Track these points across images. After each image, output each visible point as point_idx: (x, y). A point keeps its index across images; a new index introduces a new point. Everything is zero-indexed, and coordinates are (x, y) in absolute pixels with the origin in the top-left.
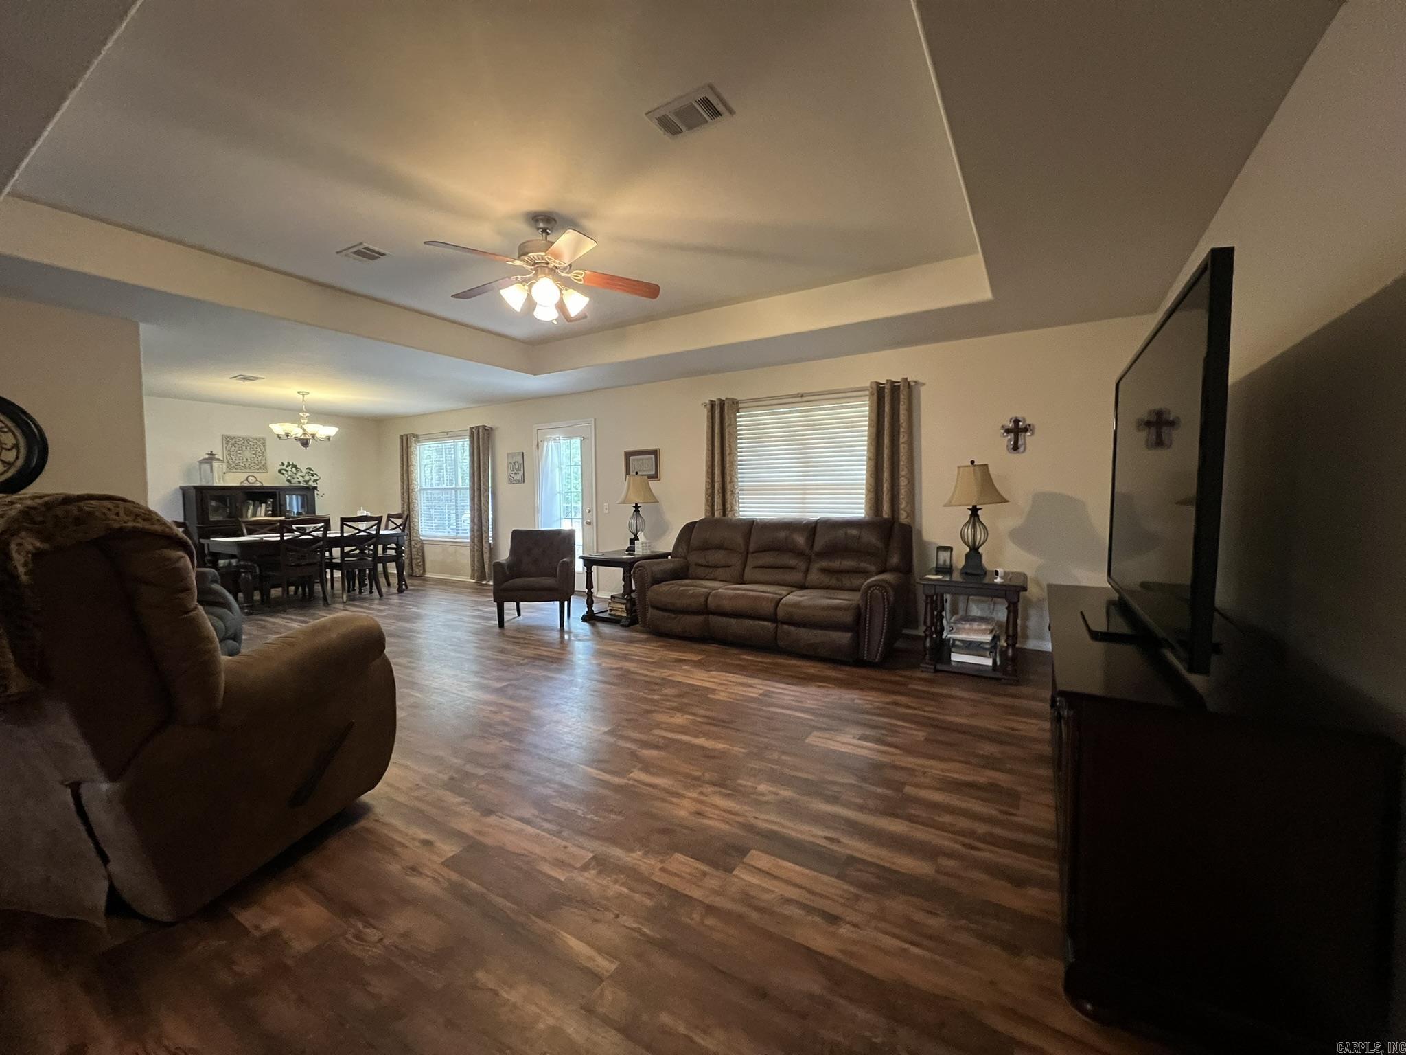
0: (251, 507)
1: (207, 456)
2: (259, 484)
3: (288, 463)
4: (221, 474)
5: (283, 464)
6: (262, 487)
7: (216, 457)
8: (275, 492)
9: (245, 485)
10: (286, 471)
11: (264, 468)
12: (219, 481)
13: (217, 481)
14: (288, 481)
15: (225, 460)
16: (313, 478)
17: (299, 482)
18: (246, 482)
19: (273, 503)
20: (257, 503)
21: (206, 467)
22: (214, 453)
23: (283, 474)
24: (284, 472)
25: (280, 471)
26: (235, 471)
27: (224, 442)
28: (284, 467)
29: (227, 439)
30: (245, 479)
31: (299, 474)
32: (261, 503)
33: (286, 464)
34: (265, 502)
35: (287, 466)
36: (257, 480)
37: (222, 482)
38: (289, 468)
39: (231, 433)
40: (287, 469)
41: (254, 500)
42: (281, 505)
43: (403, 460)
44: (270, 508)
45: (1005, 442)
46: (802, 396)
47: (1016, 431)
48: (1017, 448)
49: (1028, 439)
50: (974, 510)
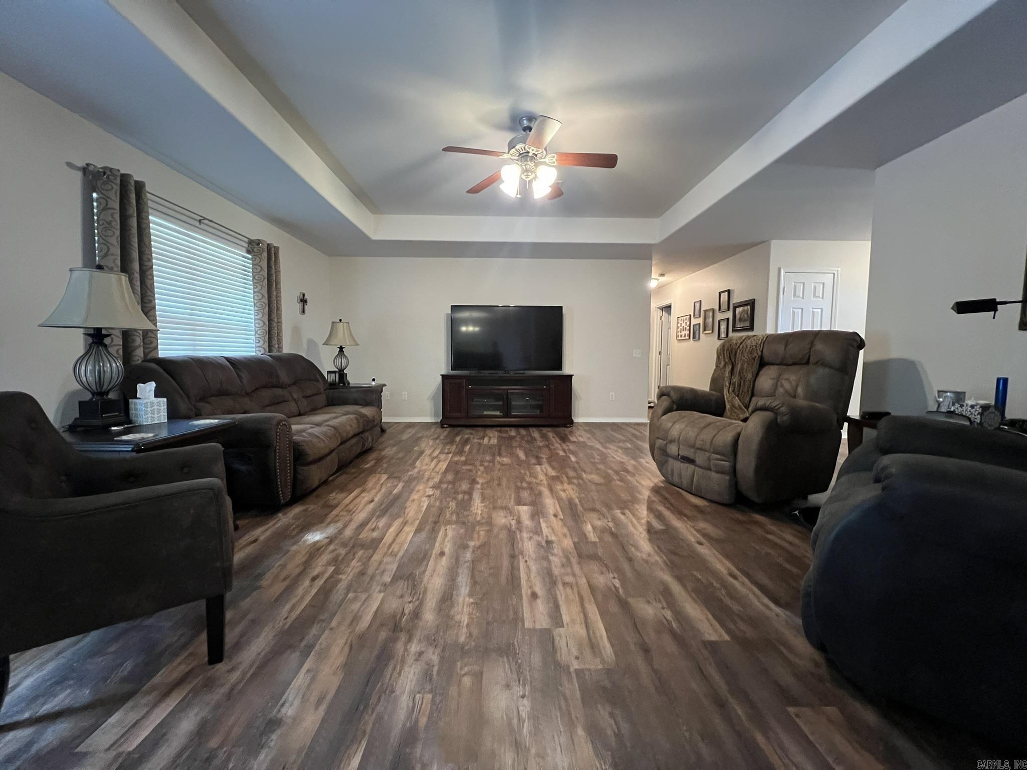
45: (298, 306)
46: (200, 221)
47: (303, 301)
48: (304, 312)
49: (306, 307)
50: (341, 348)
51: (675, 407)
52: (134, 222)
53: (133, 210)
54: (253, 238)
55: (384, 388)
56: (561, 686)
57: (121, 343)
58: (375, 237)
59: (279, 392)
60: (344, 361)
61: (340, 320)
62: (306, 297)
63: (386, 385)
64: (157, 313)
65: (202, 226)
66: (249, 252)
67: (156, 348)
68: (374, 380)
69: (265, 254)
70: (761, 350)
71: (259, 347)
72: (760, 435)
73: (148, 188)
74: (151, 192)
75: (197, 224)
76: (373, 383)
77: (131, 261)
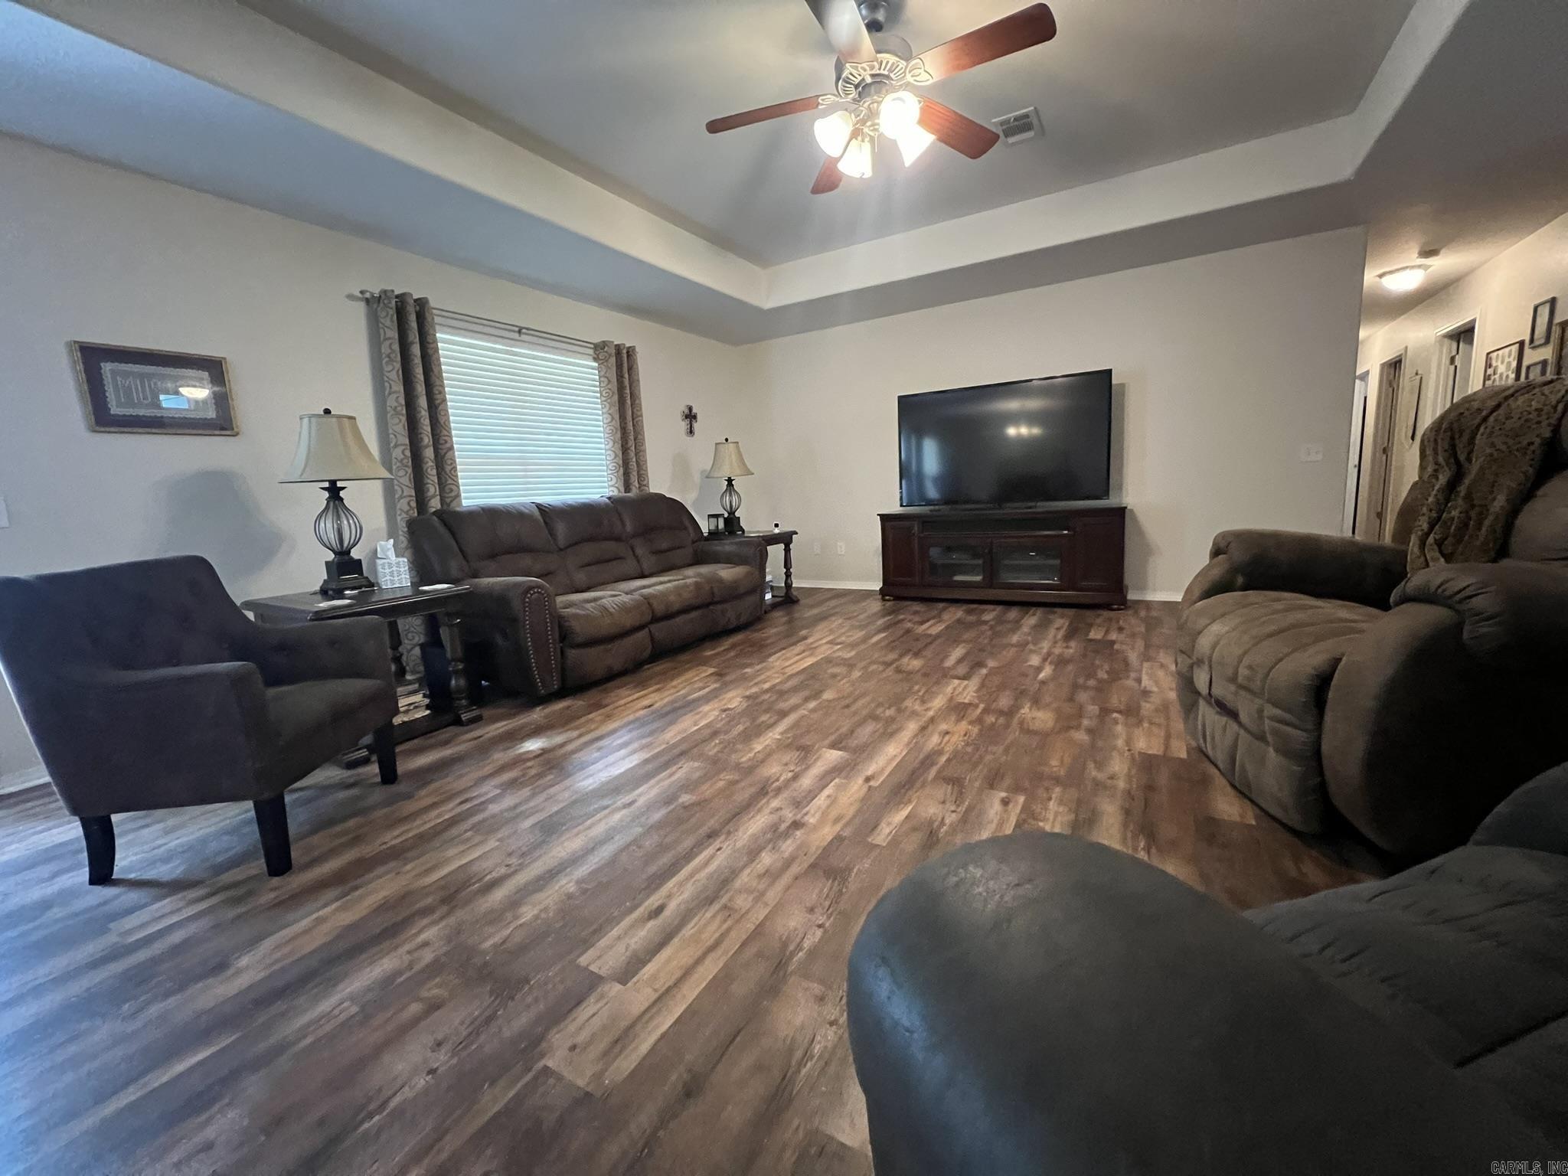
45: (684, 425)
46: (520, 332)
47: (690, 416)
48: (691, 432)
49: (696, 425)
50: (730, 481)
51: (1240, 580)
52: (416, 350)
53: (414, 336)
54: (597, 340)
55: (794, 536)
56: (491, 1085)
57: (414, 494)
58: (768, 305)
59: (611, 546)
60: (735, 498)
61: (727, 440)
62: (694, 411)
63: (797, 533)
64: (456, 453)
65: (524, 337)
66: (595, 359)
67: (458, 496)
68: (777, 525)
69: (613, 360)
70: (1553, 421)
71: (612, 486)
72: (1389, 671)
73: (432, 303)
74: (437, 307)
75: (516, 336)
76: (777, 531)
77: (417, 397)
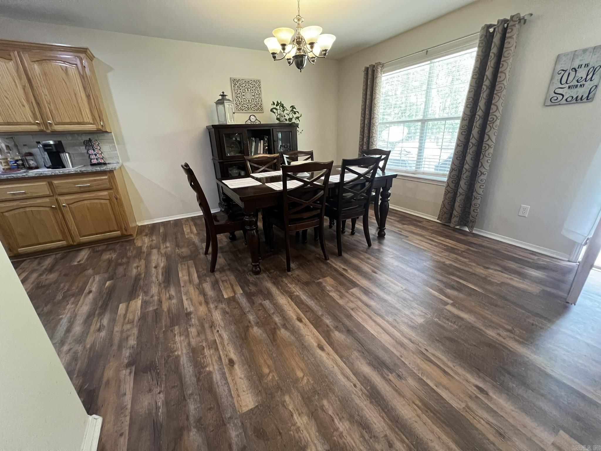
0: (254, 144)
1: (220, 97)
2: (258, 123)
3: (277, 102)
4: (232, 113)
5: (274, 104)
6: (260, 125)
7: (227, 97)
8: (270, 130)
9: (249, 123)
10: (277, 109)
11: (260, 109)
12: (231, 121)
13: (230, 121)
14: (278, 119)
15: (235, 102)
16: (295, 116)
17: (286, 120)
18: (249, 121)
19: (268, 139)
20: (258, 139)
21: (221, 107)
22: (225, 94)
23: (274, 113)
24: (275, 110)
25: (272, 110)
26: (241, 111)
27: (233, 85)
28: (275, 106)
29: (234, 82)
30: (248, 118)
31: (286, 112)
32: (260, 140)
33: (276, 103)
34: (263, 139)
35: (277, 106)
36: (256, 119)
37: (233, 121)
38: (278, 107)
39: (237, 77)
40: (277, 107)
41: (255, 138)
42: (274, 141)
43: (366, 94)
44: (267, 144)
